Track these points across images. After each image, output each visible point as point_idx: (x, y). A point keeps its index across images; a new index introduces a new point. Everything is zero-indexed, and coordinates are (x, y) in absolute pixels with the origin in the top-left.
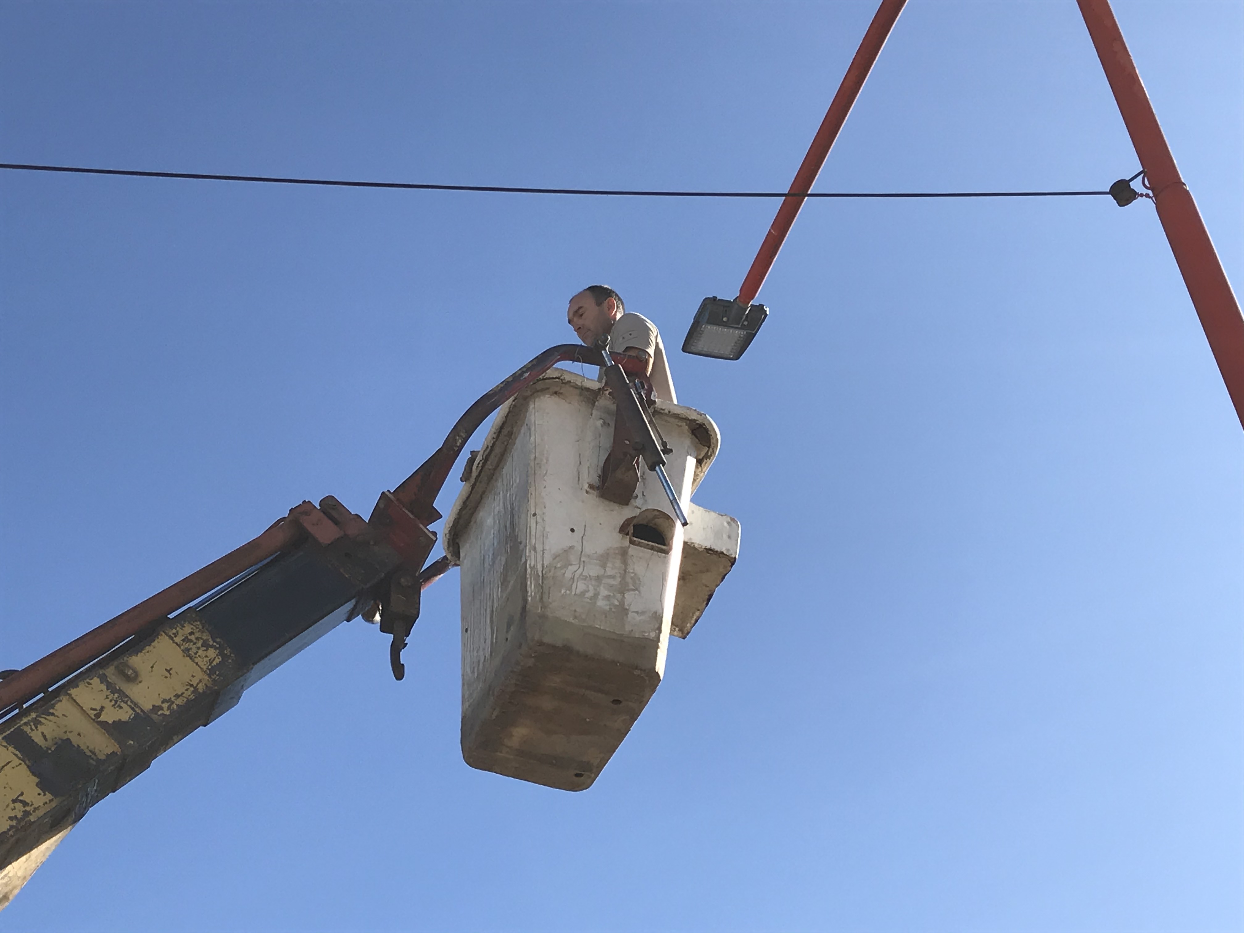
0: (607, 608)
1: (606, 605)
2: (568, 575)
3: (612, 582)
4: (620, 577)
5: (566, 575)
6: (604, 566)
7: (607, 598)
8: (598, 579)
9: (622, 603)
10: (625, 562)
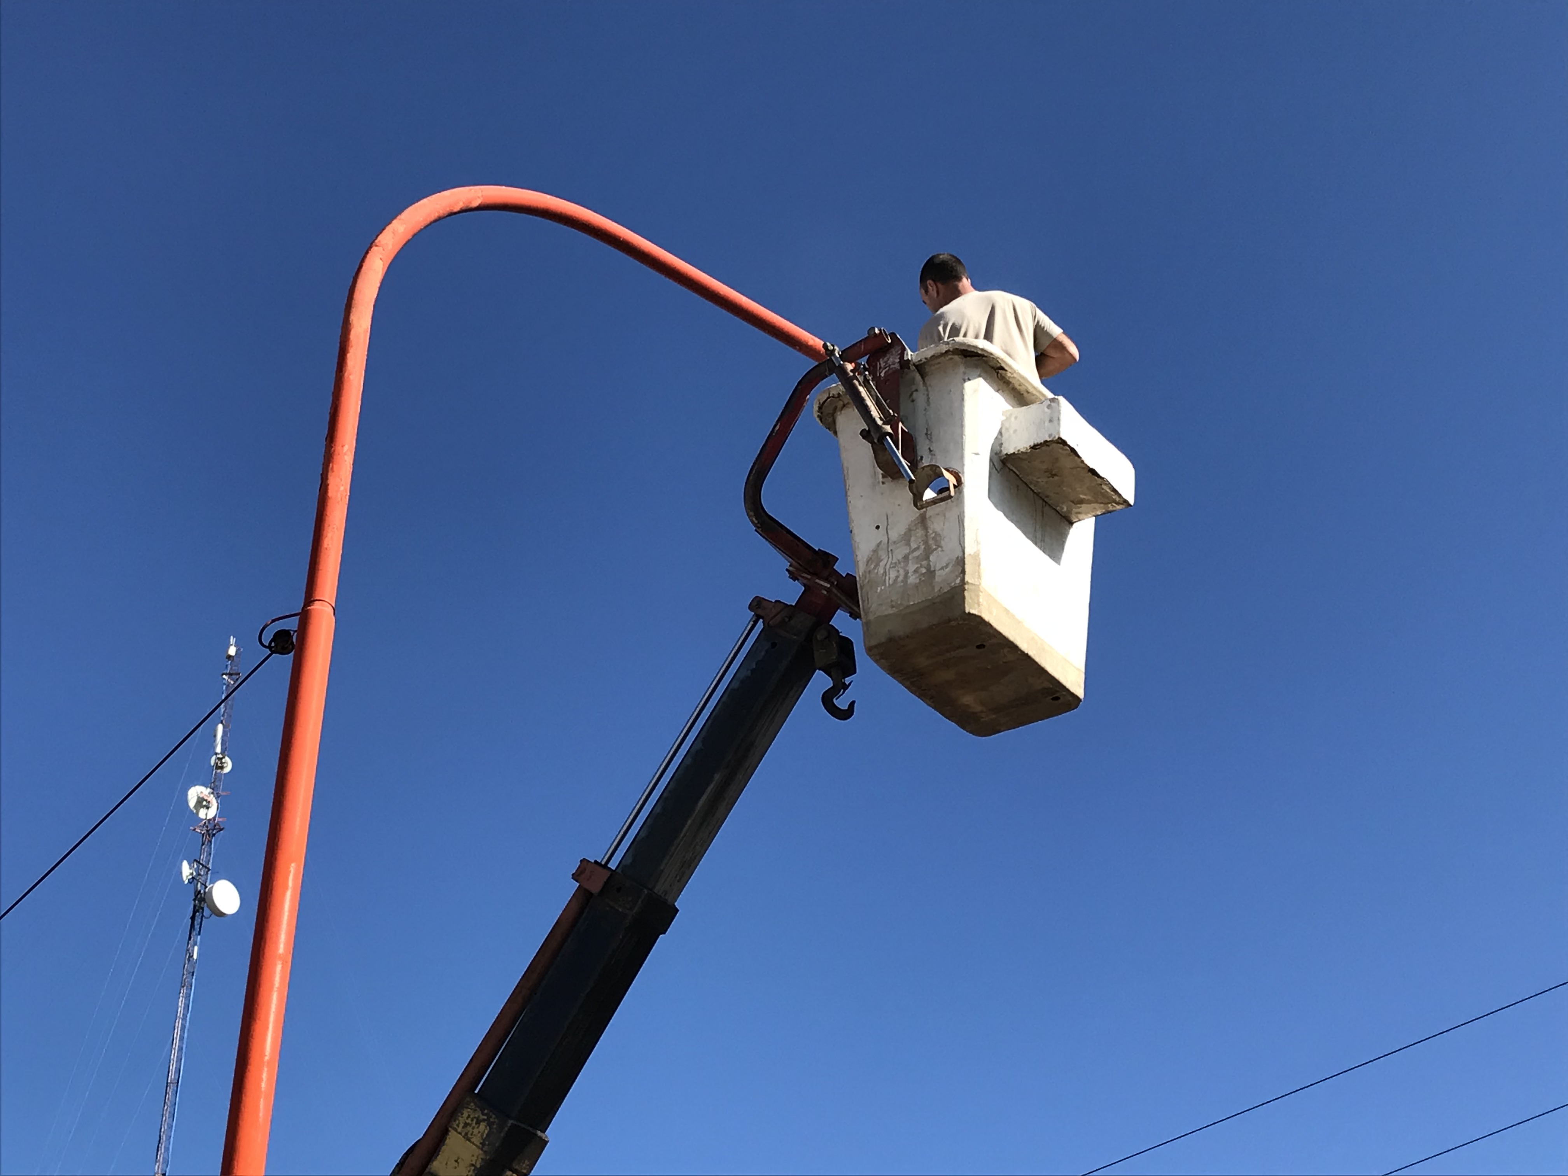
0: (918, 581)
1: (916, 578)
2: (881, 571)
3: (916, 554)
4: (923, 544)
5: (879, 573)
6: (908, 544)
7: (915, 571)
8: (906, 558)
9: (928, 568)
10: (926, 528)
